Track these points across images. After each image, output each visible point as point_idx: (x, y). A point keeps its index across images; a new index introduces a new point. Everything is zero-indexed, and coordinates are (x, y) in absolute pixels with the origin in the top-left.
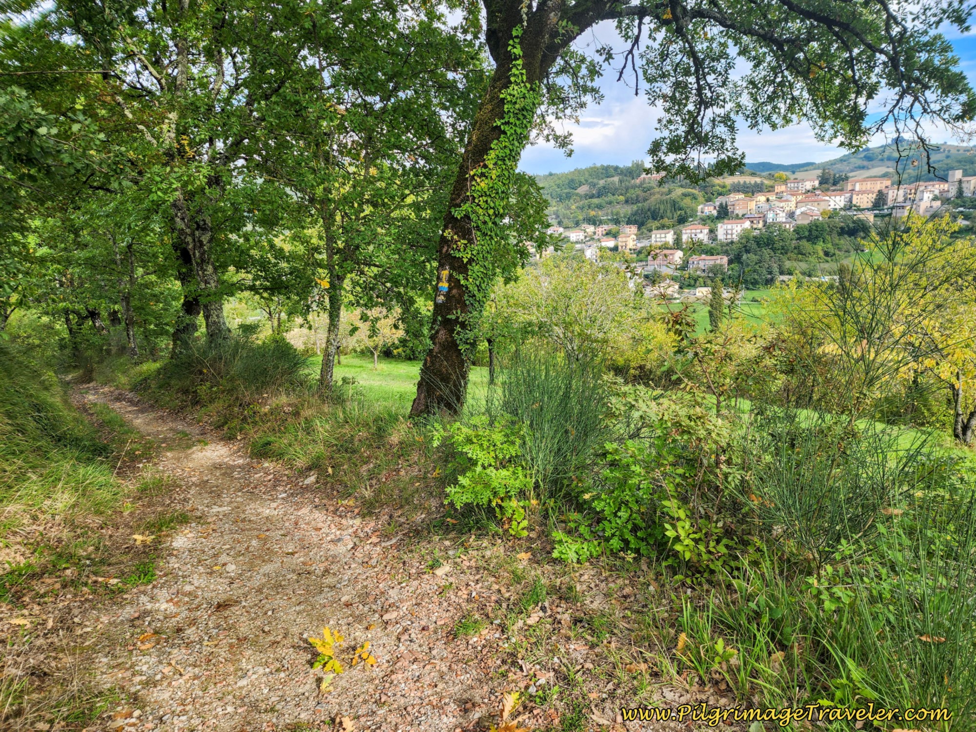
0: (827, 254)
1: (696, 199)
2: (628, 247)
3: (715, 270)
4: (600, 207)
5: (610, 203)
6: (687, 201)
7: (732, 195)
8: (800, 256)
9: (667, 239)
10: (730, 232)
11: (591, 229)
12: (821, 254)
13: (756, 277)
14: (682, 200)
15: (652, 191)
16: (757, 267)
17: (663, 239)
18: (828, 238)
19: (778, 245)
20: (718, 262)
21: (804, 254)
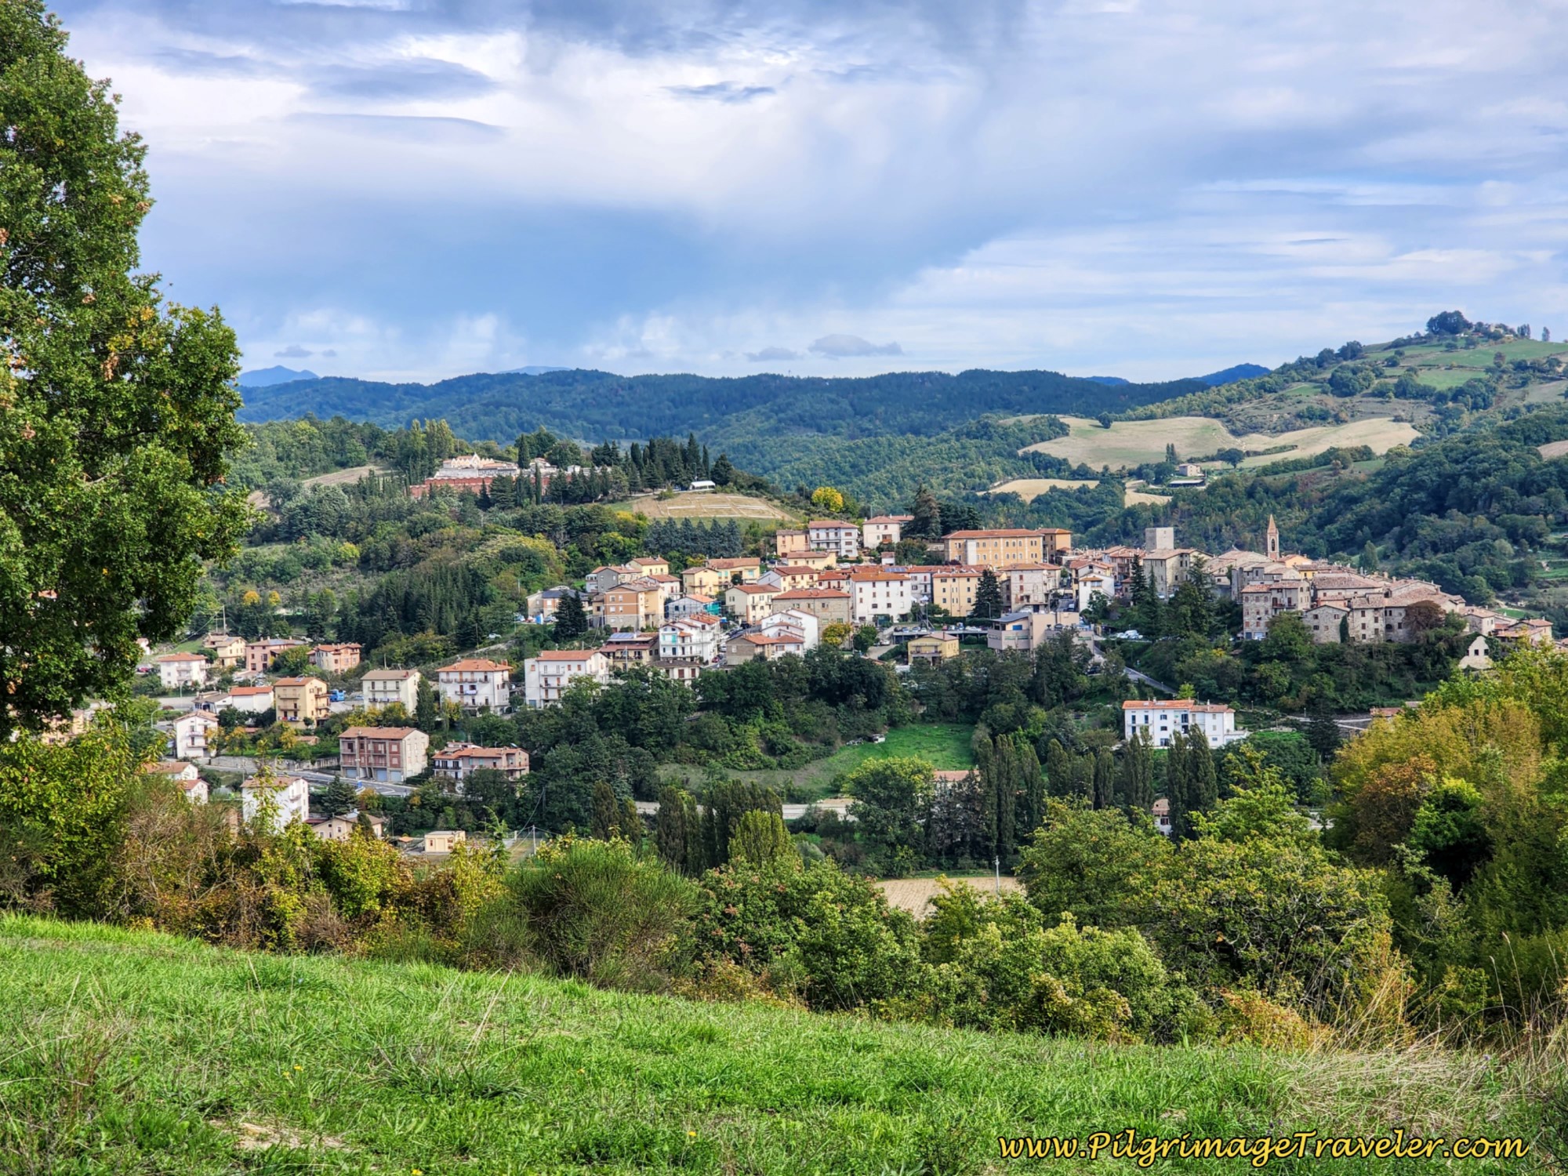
0: (771, 748)
1: (536, 570)
2: (301, 716)
3: (486, 785)
4: (280, 574)
5: (315, 563)
6: (510, 576)
7: (632, 566)
8: (704, 752)
9: (403, 697)
10: (553, 682)
11: (233, 648)
12: (756, 748)
13: (576, 805)
14: (498, 570)
15: (436, 534)
16: (576, 780)
17: (393, 697)
18: (778, 705)
19: (647, 723)
20: (502, 765)
21: (714, 748)
